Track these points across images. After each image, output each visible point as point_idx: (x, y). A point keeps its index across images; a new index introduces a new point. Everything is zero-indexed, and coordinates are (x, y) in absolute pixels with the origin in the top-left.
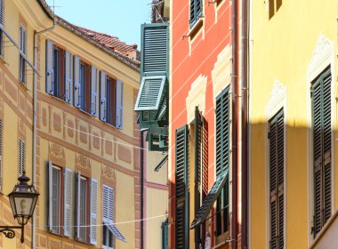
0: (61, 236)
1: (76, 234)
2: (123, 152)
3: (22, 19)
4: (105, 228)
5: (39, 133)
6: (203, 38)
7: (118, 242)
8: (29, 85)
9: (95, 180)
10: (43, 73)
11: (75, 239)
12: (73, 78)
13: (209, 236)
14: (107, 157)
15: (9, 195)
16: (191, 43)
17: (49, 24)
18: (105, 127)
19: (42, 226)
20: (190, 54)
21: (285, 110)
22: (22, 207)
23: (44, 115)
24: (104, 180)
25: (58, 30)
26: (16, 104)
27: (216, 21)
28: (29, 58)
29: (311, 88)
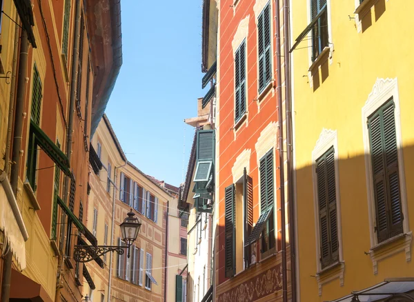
0: (125, 281)
1: (132, 279)
2: (157, 235)
3: (109, 159)
4: (147, 276)
5: (115, 221)
6: (247, 126)
7: (153, 285)
8: (111, 195)
9: (143, 250)
10: (118, 187)
11: (131, 282)
12: (133, 194)
13: (254, 254)
14: (149, 237)
15: (121, 226)
16: (235, 132)
17: (123, 163)
18: (148, 221)
19: (115, 274)
20: (235, 139)
21: (334, 147)
22: (129, 233)
23: (118, 212)
24: (147, 250)
25: (127, 167)
26: (104, 204)
27: (259, 112)
28: (112, 180)
29: (368, 122)
